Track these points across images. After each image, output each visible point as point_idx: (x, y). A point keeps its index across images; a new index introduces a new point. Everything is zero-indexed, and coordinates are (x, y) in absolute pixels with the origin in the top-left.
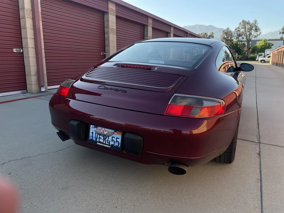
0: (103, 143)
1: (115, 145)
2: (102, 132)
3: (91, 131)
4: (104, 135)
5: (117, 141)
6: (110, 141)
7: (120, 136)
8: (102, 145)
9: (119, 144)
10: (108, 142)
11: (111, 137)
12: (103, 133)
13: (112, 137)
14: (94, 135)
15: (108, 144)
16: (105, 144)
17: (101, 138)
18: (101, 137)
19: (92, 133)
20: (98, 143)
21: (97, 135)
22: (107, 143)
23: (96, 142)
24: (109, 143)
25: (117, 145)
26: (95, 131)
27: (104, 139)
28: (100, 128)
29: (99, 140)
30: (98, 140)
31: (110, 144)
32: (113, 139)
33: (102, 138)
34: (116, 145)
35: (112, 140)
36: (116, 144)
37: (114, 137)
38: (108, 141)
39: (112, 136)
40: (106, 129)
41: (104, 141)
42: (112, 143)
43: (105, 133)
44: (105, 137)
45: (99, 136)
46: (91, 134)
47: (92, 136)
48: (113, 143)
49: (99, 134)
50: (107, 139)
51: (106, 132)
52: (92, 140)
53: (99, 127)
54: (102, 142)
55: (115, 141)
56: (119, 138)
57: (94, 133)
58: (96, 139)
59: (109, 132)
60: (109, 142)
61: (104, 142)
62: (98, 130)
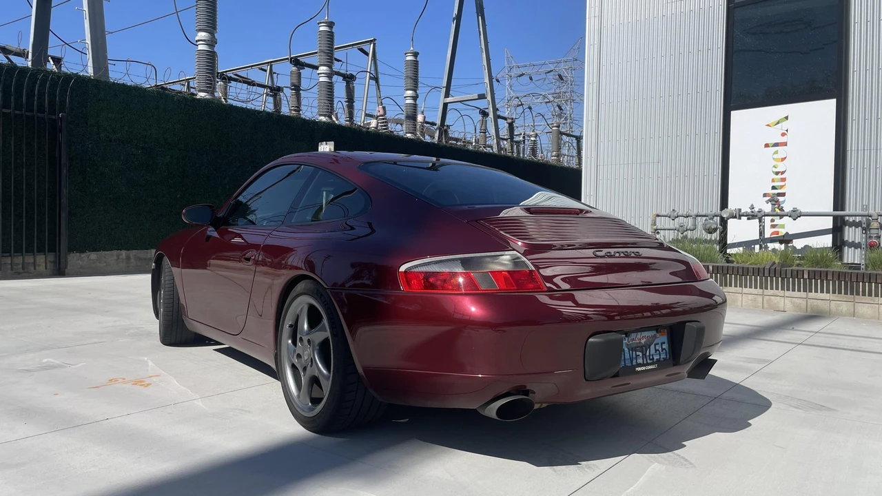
0: (644, 365)
1: (661, 359)
2: (637, 343)
5: (663, 349)
6: (653, 355)
7: (664, 338)
8: (643, 368)
9: (666, 355)
10: (650, 359)
11: (653, 345)
12: (640, 343)
13: (655, 345)
14: (627, 355)
15: (652, 361)
16: (648, 364)
17: (639, 355)
18: (638, 353)
20: (637, 369)
21: (631, 352)
22: (649, 361)
23: (633, 367)
24: (653, 359)
25: (665, 357)
26: (627, 345)
27: (644, 355)
28: (633, 335)
31: (655, 360)
32: (657, 348)
33: (641, 354)
34: (663, 358)
35: (656, 350)
36: (663, 356)
37: (658, 344)
38: (649, 356)
39: (655, 342)
41: (645, 360)
42: (656, 357)
43: (643, 341)
44: (643, 348)
45: (634, 352)
48: (658, 357)
49: (634, 349)
50: (648, 354)
51: (645, 340)
53: (632, 333)
55: (660, 350)
56: (664, 343)
57: (626, 350)
58: (632, 362)
59: (647, 337)
60: (651, 357)
61: (645, 362)
62: (630, 342)
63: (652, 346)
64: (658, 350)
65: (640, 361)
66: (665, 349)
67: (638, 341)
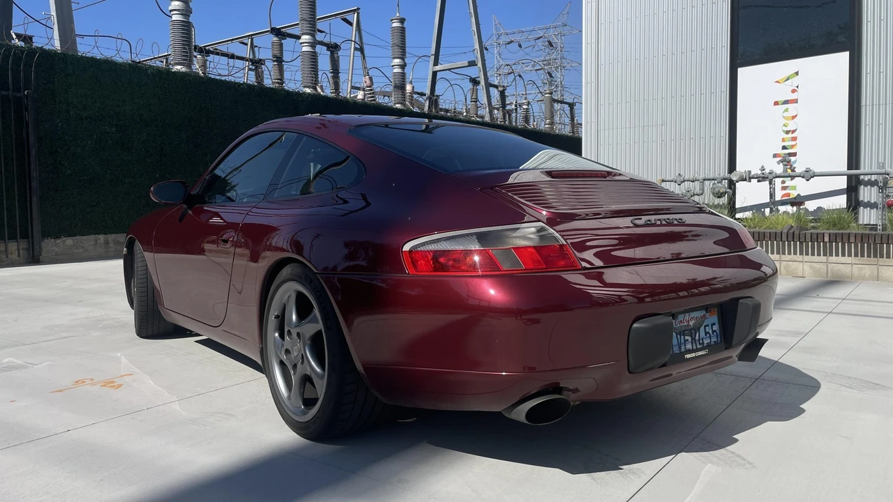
0: (694, 351)
1: (712, 343)
2: (685, 326)
5: (713, 331)
6: (703, 339)
7: (715, 318)
9: (717, 338)
10: (700, 344)
11: (703, 327)
12: (688, 325)
13: (705, 326)
14: (675, 341)
15: (701, 346)
16: (698, 350)
17: (688, 340)
18: (687, 338)
20: (685, 356)
21: (679, 336)
22: (699, 346)
23: (682, 354)
24: (703, 343)
25: (716, 340)
26: (674, 330)
27: (693, 339)
28: (681, 317)
31: (705, 345)
32: (708, 330)
33: (690, 339)
35: (706, 333)
36: (714, 339)
37: (708, 325)
38: (700, 339)
39: (704, 324)
40: (691, 314)
41: (694, 345)
42: (706, 341)
43: (691, 323)
44: (692, 331)
45: (682, 337)
48: (709, 341)
49: (682, 332)
50: (697, 338)
51: (693, 322)
53: (677, 314)
54: (691, 349)
55: (711, 332)
56: (715, 324)
57: (674, 334)
58: (680, 348)
59: (696, 317)
60: (701, 342)
61: (695, 348)
62: (678, 325)
63: (702, 329)
65: (689, 346)
66: (715, 331)
67: (686, 324)
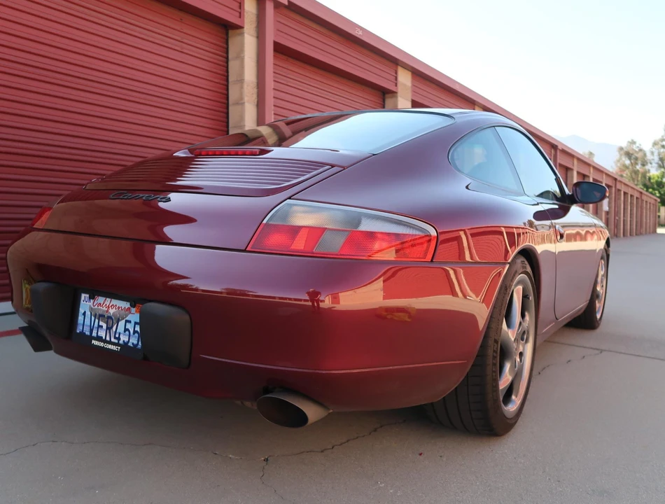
0: (105, 341)
1: (130, 344)
2: (104, 311)
3: (81, 311)
4: (109, 318)
5: (134, 332)
6: (120, 334)
8: (102, 344)
9: (138, 341)
10: (115, 338)
11: (124, 321)
12: (107, 311)
13: (127, 321)
14: (87, 322)
15: (116, 341)
16: (110, 342)
17: (102, 327)
18: (101, 323)
19: (84, 314)
20: (93, 342)
21: (93, 318)
22: (113, 340)
23: (91, 338)
24: (119, 339)
25: (136, 343)
26: (91, 309)
27: (109, 329)
28: (101, 300)
29: (97, 333)
30: (94, 334)
31: (121, 342)
32: (129, 326)
33: (105, 326)
34: (133, 344)
35: (126, 330)
36: (134, 340)
37: (130, 322)
38: (116, 332)
39: (127, 318)
40: (115, 302)
41: (108, 335)
42: (124, 338)
43: (112, 311)
44: (111, 321)
45: (97, 320)
46: (81, 318)
47: (82, 322)
48: (126, 340)
49: (97, 316)
50: (114, 328)
51: (114, 310)
52: (82, 333)
53: (98, 296)
54: (104, 338)
55: (132, 332)
57: (88, 313)
58: (91, 331)
59: (119, 308)
60: (117, 336)
61: (108, 339)
62: (96, 307)
63: (122, 323)
64: (128, 330)
65: (102, 334)
66: (137, 332)
67: (105, 309)
